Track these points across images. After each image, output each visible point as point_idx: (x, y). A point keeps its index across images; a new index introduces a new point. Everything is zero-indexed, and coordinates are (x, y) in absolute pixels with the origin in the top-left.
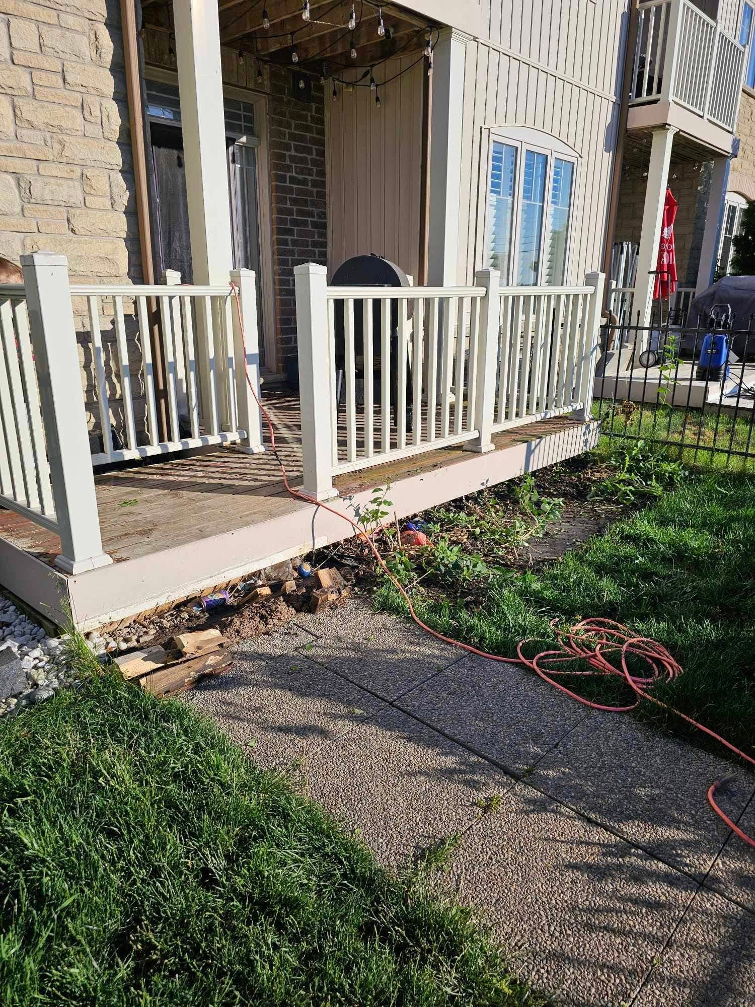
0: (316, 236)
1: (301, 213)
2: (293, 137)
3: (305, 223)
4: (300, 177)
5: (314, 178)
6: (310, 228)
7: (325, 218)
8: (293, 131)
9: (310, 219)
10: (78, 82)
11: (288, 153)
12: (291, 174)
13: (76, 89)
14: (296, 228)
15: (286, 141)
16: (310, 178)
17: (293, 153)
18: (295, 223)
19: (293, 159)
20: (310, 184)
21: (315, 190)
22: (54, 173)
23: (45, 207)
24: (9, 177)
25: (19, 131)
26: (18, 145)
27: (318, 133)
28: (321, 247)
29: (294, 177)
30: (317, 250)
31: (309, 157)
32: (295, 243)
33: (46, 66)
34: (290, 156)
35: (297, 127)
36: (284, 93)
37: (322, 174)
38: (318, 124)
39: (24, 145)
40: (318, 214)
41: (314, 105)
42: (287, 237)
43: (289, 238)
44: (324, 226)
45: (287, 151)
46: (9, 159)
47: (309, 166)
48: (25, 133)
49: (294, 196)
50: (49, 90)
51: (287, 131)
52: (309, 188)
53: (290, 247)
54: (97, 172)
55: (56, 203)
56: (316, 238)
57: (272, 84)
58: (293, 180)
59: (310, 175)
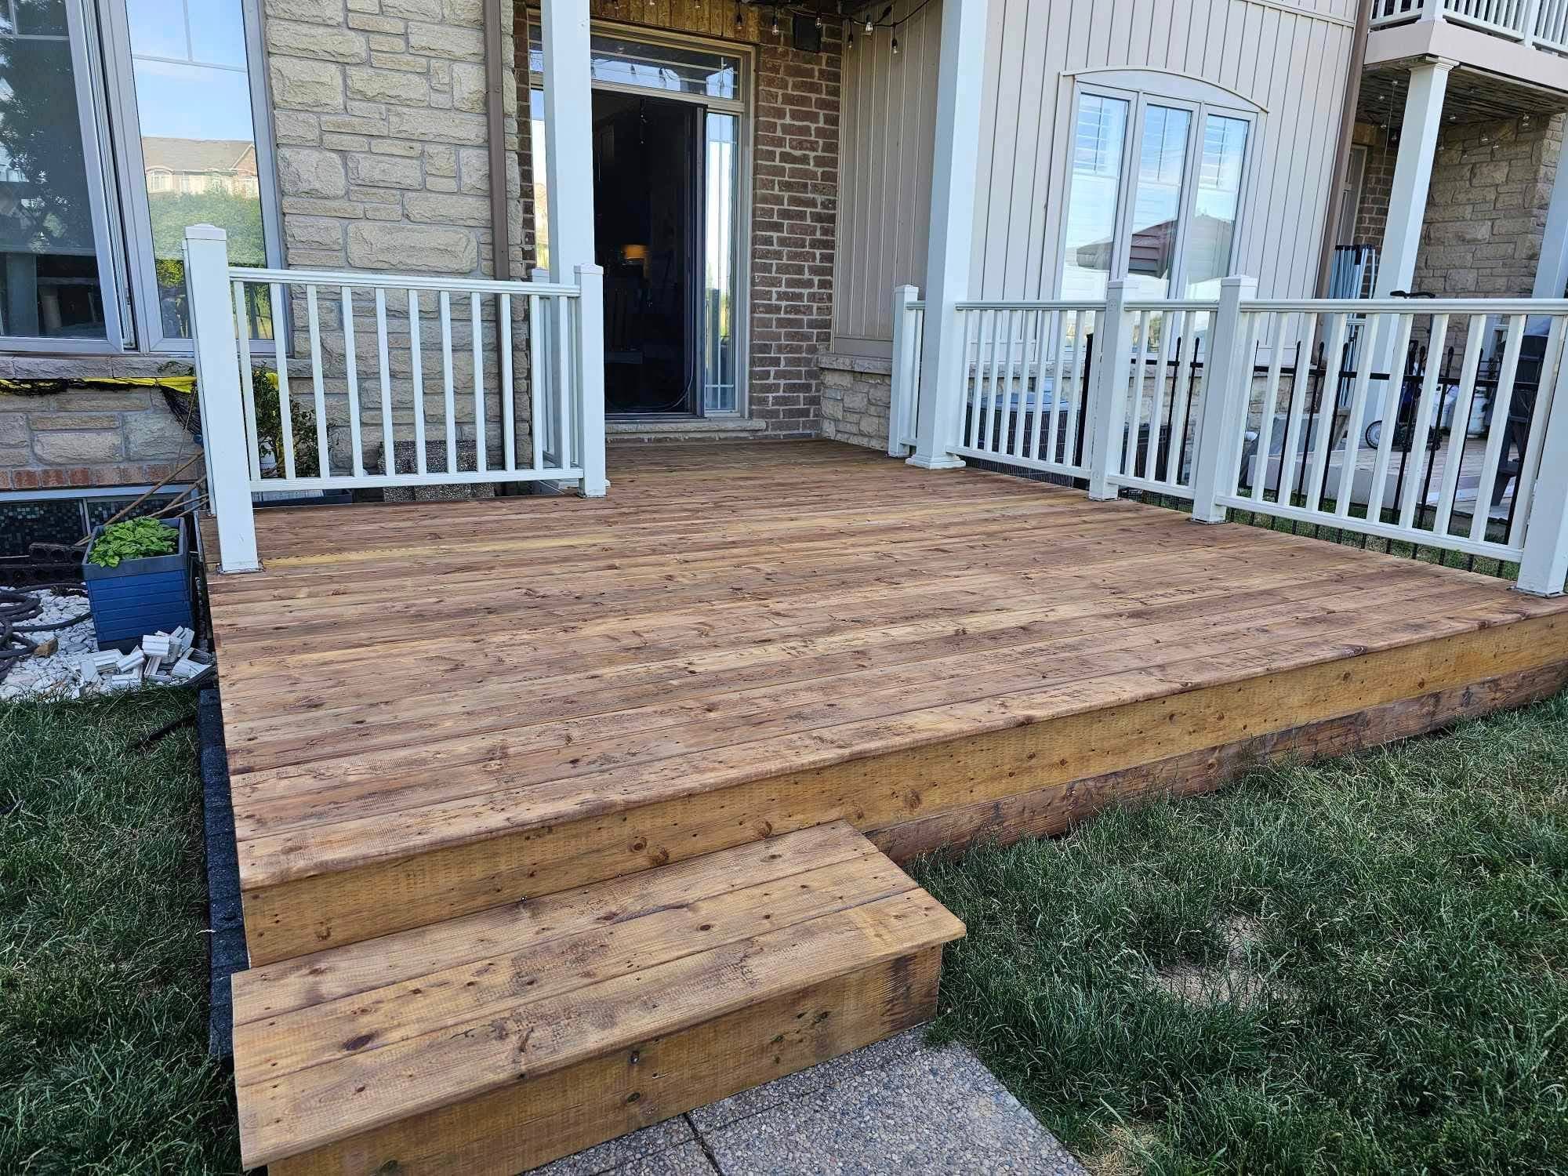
0: (818, 233)
1: (794, 201)
2: (788, 100)
3: (801, 216)
4: (798, 153)
5: (820, 153)
6: (809, 222)
7: (835, 208)
8: (790, 91)
9: (808, 210)
10: (423, 44)
11: (779, 122)
12: (783, 150)
13: (423, 53)
14: (786, 222)
15: (779, 105)
16: (812, 154)
17: (788, 120)
18: (785, 214)
19: (786, 129)
20: (812, 163)
21: (820, 170)
22: (388, 150)
23: (374, 190)
24: (334, 155)
25: (349, 103)
26: (347, 119)
27: (828, 93)
28: (825, 248)
29: (789, 154)
30: (818, 252)
31: (813, 126)
32: (783, 242)
33: (387, 28)
34: (783, 125)
35: (795, 87)
36: (779, 44)
37: (832, 148)
38: (829, 80)
39: (354, 119)
40: (822, 203)
41: (824, 56)
42: (771, 234)
43: (775, 235)
44: (832, 219)
45: (779, 118)
46: (336, 136)
47: (812, 138)
48: (356, 106)
49: (787, 179)
50: (388, 55)
51: (780, 92)
52: (811, 167)
53: (776, 247)
54: (441, 148)
55: (388, 185)
56: (818, 235)
57: (761, 32)
58: (785, 157)
59: (814, 150)
